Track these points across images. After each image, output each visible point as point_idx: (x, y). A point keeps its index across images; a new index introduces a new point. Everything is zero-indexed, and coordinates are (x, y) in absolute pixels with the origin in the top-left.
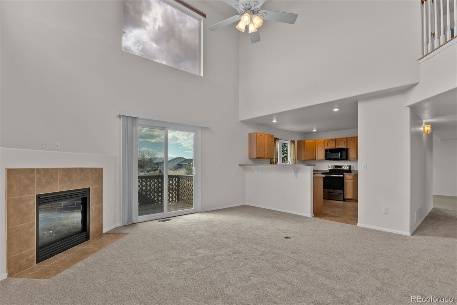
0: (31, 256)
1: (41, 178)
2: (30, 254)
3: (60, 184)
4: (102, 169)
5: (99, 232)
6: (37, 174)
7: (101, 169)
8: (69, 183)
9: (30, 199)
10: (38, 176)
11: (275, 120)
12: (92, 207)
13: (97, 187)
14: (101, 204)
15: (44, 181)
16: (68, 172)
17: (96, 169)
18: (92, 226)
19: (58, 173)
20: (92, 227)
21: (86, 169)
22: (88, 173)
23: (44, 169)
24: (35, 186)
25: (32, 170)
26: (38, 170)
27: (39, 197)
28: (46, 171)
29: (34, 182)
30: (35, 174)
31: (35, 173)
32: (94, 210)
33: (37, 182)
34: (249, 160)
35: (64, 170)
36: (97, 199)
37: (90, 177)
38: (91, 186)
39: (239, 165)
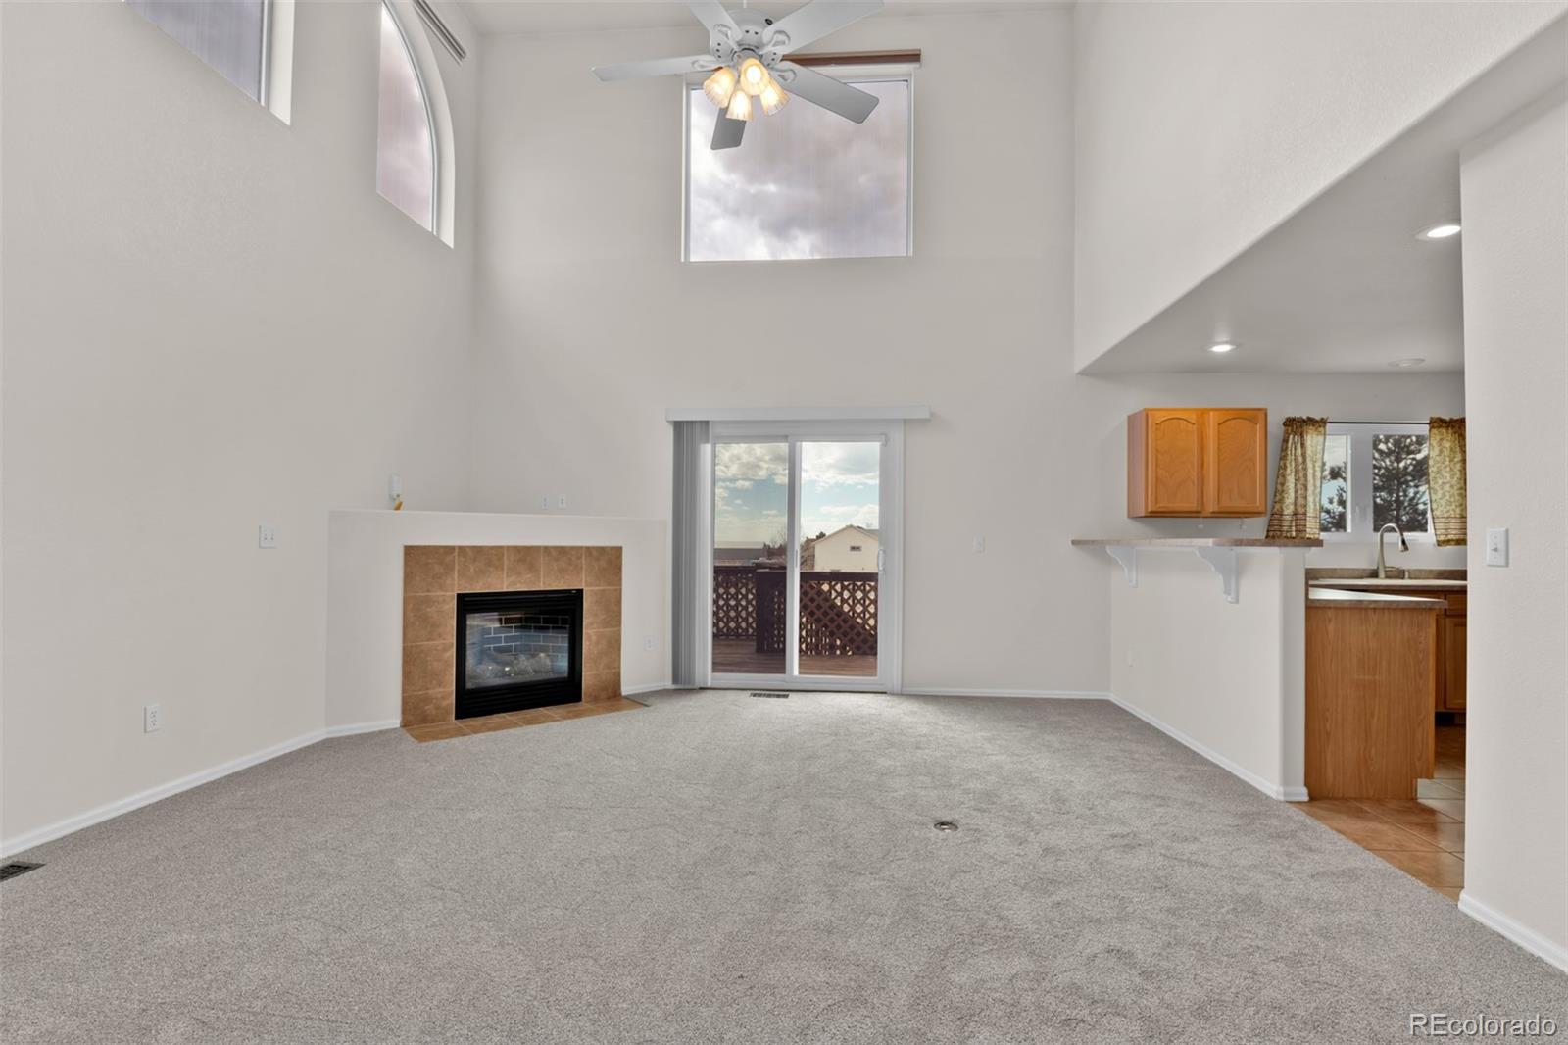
0: (444, 703)
1: (467, 565)
2: (443, 698)
3: (507, 576)
4: (620, 549)
5: (610, 691)
6: (458, 555)
7: (618, 551)
8: (529, 576)
9: (444, 600)
10: (462, 559)
11: (1226, 343)
12: (590, 632)
13: (603, 590)
14: (616, 629)
15: (472, 570)
16: (526, 555)
17: (602, 550)
18: (589, 673)
19: (503, 555)
20: (589, 677)
21: (573, 548)
22: (579, 558)
23: (474, 549)
24: (456, 577)
25: (449, 550)
26: (462, 549)
27: (462, 599)
28: (479, 551)
29: (452, 569)
30: (455, 556)
31: (456, 554)
32: (594, 638)
33: (458, 571)
34: (1129, 521)
35: (518, 549)
36: (603, 616)
37: (584, 566)
38: (587, 586)
39: (1074, 542)
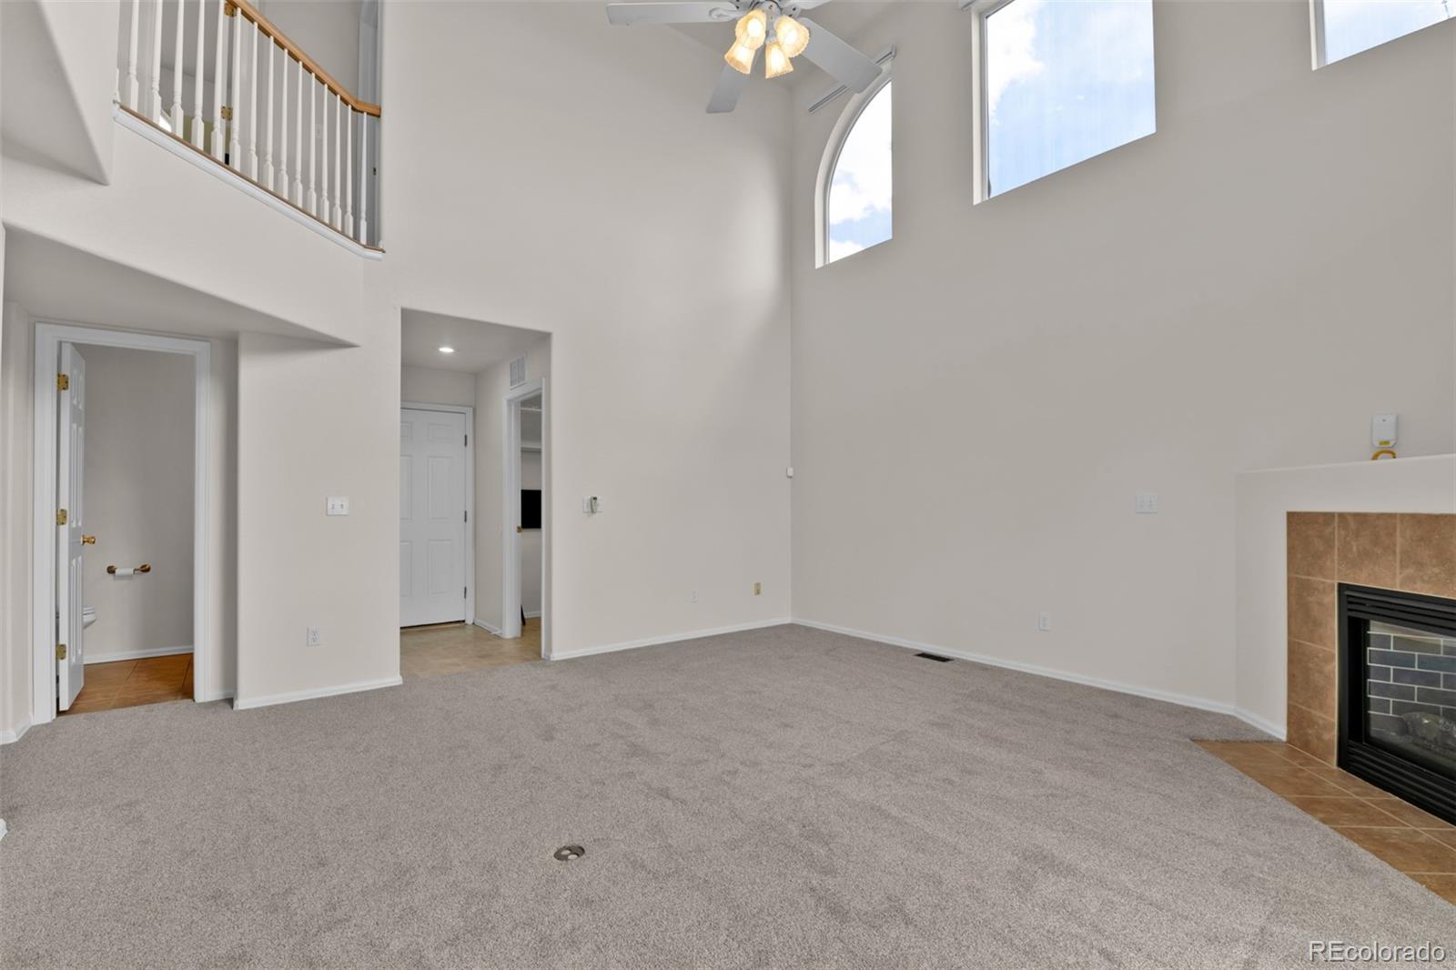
0: (1326, 736)
1: (1348, 539)
2: (1324, 727)
6: (1339, 526)
9: (1325, 591)
10: (1343, 532)
15: (1355, 549)
23: (1356, 515)
24: (1336, 557)
25: (1328, 518)
26: (1342, 516)
27: (1343, 591)
29: (1332, 547)
30: (1334, 528)
31: (1336, 525)
33: (1339, 550)
35: (1417, 520)
